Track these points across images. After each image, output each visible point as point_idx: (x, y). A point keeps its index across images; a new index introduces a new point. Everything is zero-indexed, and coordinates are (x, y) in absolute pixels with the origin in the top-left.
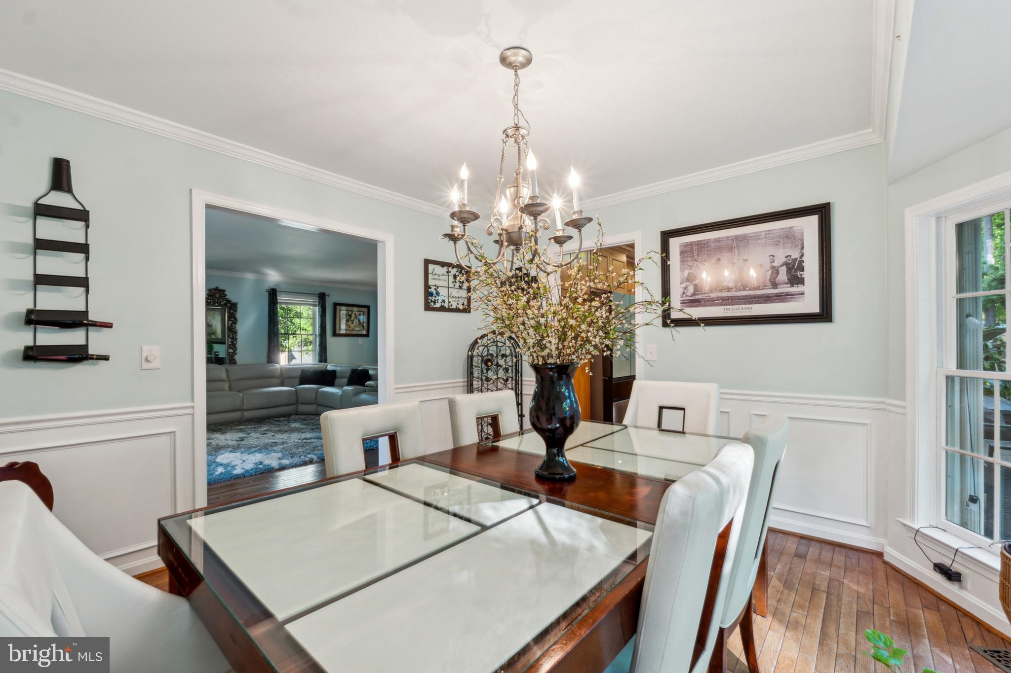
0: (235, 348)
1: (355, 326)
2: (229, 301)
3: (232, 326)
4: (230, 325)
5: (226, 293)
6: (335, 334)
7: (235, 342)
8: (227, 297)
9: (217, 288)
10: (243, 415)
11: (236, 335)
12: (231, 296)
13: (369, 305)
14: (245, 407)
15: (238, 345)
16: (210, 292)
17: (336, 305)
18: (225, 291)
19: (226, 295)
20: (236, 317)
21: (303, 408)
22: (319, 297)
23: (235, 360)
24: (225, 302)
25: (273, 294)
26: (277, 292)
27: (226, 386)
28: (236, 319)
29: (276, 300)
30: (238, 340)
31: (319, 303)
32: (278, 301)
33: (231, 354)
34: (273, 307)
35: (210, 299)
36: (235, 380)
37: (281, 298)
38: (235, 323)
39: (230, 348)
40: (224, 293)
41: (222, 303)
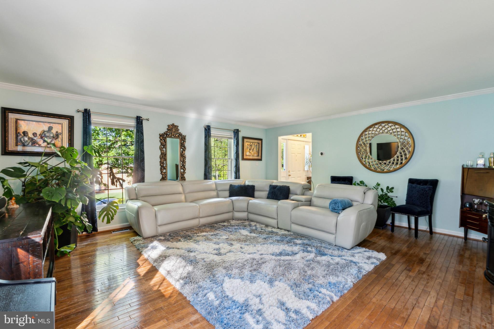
0: (184, 169)
1: (254, 153)
2: (180, 134)
3: (182, 152)
4: (181, 152)
5: (179, 128)
6: (243, 159)
7: (185, 164)
8: (179, 131)
9: (173, 124)
10: (199, 221)
11: (185, 159)
12: (182, 130)
13: (262, 138)
14: (201, 216)
15: (186, 167)
16: (169, 127)
17: (244, 138)
18: (178, 126)
19: (179, 130)
20: (185, 146)
21: (238, 215)
22: (234, 132)
23: (185, 177)
24: (178, 135)
25: (208, 129)
26: (211, 128)
27: (183, 197)
28: (185, 147)
29: (210, 134)
30: (186, 163)
31: (234, 137)
32: (211, 135)
33: (182, 173)
34: (208, 139)
35: (169, 133)
36: (189, 193)
37: (213, 132)
38: (184, 150)
39: (181, 169)
40: (178, 128)
41: (177, 135)
